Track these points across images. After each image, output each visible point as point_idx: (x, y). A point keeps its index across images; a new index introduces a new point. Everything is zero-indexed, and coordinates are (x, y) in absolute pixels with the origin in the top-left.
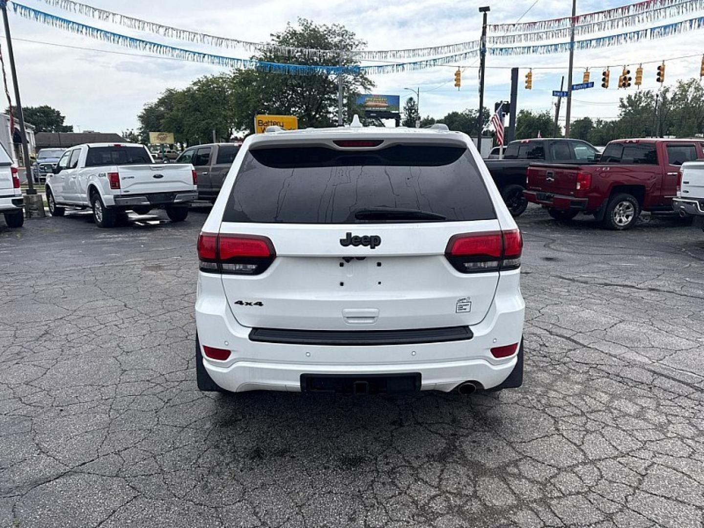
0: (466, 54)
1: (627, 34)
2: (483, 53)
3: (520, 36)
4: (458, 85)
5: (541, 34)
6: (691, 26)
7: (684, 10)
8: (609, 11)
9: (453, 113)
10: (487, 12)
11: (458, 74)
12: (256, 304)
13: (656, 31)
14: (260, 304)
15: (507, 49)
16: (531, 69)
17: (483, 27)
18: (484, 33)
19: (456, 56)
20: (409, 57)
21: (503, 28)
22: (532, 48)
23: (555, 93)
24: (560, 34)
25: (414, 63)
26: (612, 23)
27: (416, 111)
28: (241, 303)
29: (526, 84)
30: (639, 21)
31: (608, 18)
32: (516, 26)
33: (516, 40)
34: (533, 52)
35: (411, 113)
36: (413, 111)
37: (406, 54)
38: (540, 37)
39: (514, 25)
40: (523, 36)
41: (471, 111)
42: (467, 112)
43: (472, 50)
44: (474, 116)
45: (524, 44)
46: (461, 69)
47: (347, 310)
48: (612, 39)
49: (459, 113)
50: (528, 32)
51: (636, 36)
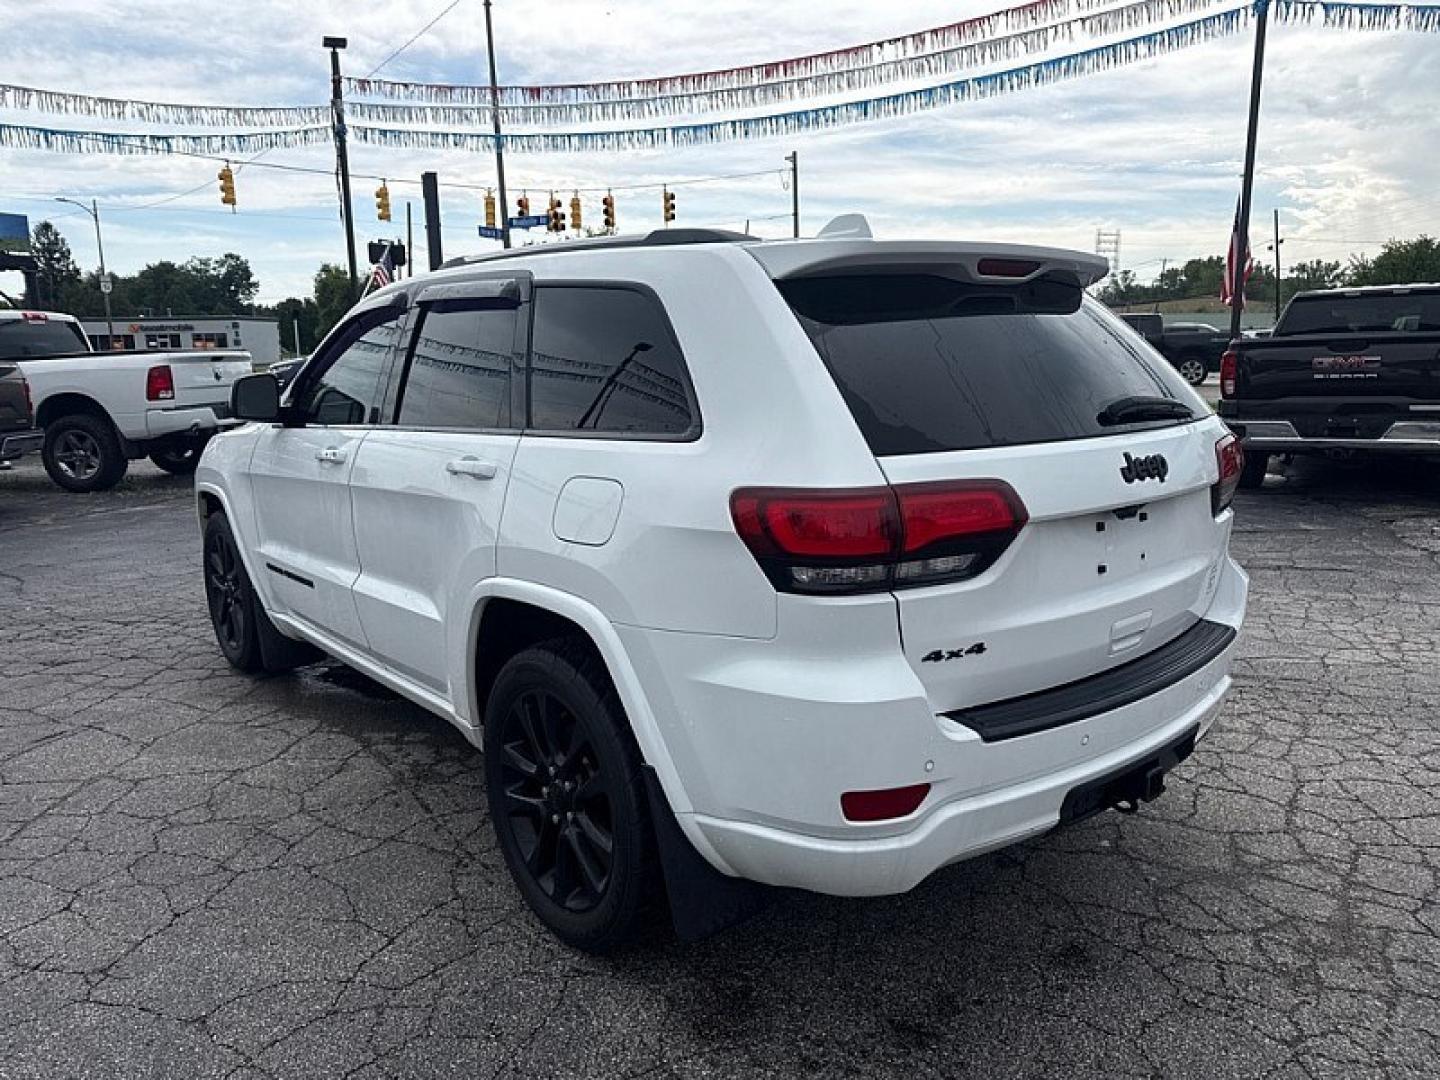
0: (306, 132)
1: (632, 133)
2: (340, 133)
3: (422, 109)
4: (229, 200)
5: (468, 112)
6: (734, 132)
7: (720, 103)
8: (596, 87)
9: (162, 265)
10: (338, 50)
11: (226, 176)
12: (969, 652)
13: (681, 133)
14: (979, 649)
15: (397, 134)
16: (384, 180)
17: (334, 81)
18: (337, 93)
19: (285, 133)
20: (179, 121)
21: (380, 88)
22: (451, 138)
23: (483, 232)
24: (506, 116)
25: (194, 138)
26: (603, 109)
27: (66, 255)
28: (936, 656)
29: (380, 211)
30: (650, 112)
31: (596, 100)
32: (411, 88)
33: (414, 116)
34: (456, 144)
35: (52, 258)
36: (57, 255)
37: (171, 115)
38: (467, 117)
39: (406, 86)
40: (428, 111)
41: (205, 263)
42: (196, 263)
43: (316, 126)
44: (212, 272)
45: (431, 126)
46: (232, 167)
47: (1118, 625)
48: (608, 137)
49: (176, 266)
50: (439, 105)
51: (649, 137)
